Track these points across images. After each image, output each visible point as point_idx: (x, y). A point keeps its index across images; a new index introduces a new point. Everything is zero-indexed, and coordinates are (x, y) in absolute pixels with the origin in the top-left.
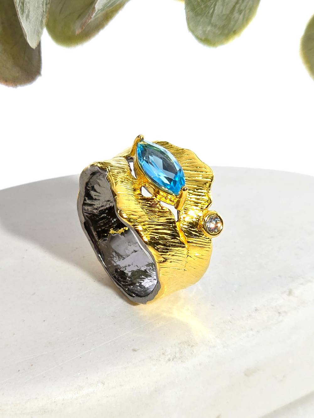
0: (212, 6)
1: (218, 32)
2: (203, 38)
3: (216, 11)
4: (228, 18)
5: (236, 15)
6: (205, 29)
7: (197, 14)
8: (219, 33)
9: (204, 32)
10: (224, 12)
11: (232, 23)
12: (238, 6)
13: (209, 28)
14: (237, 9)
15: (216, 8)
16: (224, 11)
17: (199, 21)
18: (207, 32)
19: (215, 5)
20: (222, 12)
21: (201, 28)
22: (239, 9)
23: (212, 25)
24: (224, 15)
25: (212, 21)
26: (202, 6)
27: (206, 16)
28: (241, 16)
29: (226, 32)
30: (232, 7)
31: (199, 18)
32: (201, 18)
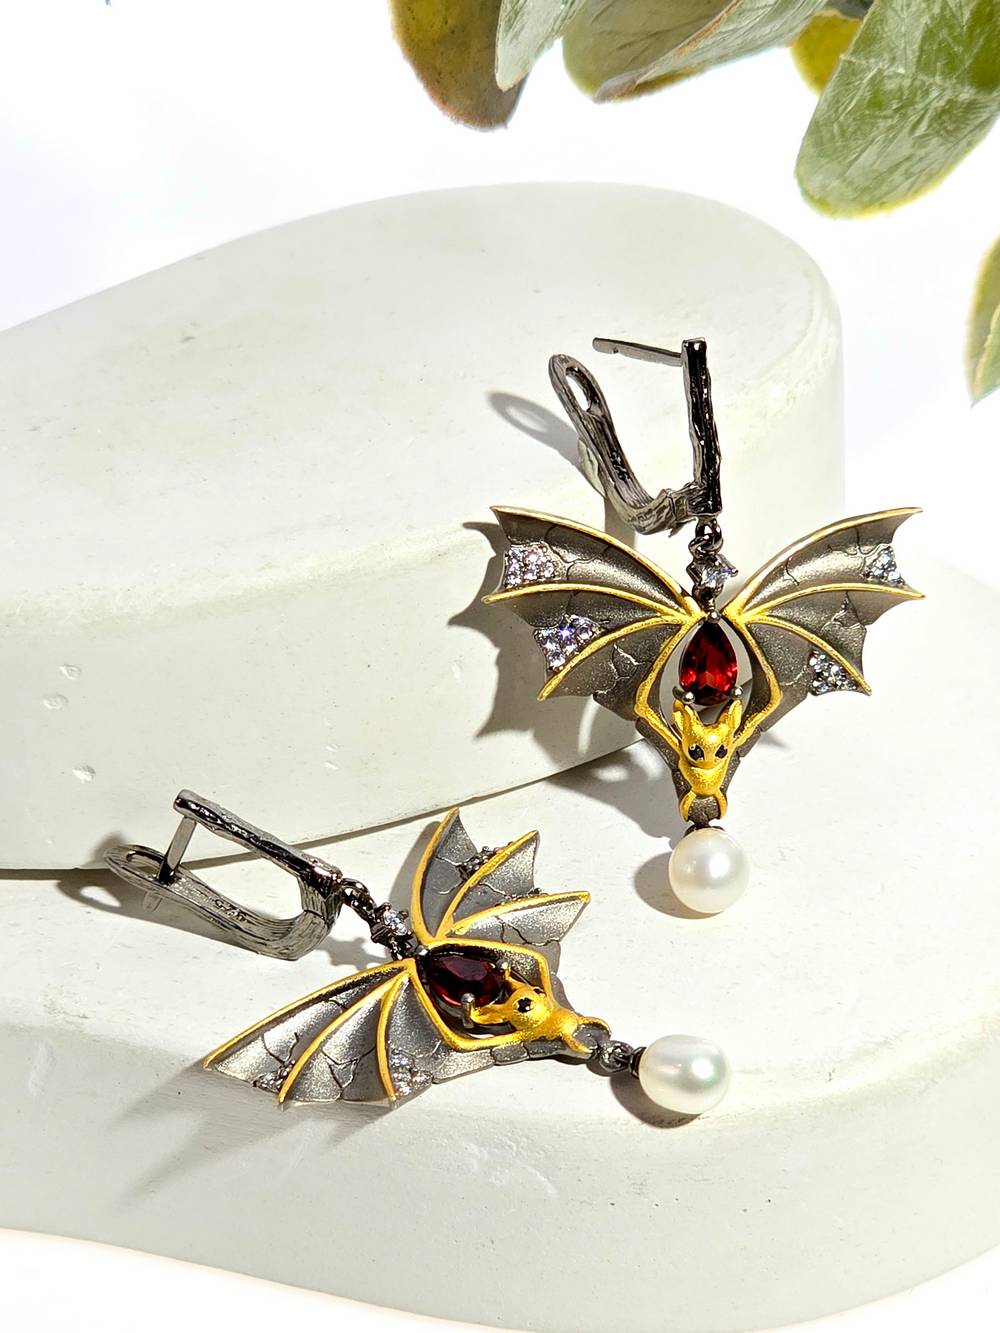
0: (858, 150)
1: (850, 193)
2: (817, 197)
3: (861, 160)
4: (880, 178)
5: (897, 177)
6: (827, 181)
8: (851, 197)
9: (824, 187)
10: (875, 167)
11: (884, 188)
12: (907, 164)
13: (836, 183)
14: (902, 169)
15: (864, 155)
16: (876, 165)
17: (821, 167)
18: (828, 189)
19: (864, 150)
20: (872, 165)
21: (820, 177)
22: (907, 170)
23: (844, 181)
24: (873, 171)
25: (847, 174)
26: (839, 144)
27: (840, 162)
28: (907, 184)
29: (866, 199)
30: (897, 162)
31: (823, 161)
32: (827, 163)
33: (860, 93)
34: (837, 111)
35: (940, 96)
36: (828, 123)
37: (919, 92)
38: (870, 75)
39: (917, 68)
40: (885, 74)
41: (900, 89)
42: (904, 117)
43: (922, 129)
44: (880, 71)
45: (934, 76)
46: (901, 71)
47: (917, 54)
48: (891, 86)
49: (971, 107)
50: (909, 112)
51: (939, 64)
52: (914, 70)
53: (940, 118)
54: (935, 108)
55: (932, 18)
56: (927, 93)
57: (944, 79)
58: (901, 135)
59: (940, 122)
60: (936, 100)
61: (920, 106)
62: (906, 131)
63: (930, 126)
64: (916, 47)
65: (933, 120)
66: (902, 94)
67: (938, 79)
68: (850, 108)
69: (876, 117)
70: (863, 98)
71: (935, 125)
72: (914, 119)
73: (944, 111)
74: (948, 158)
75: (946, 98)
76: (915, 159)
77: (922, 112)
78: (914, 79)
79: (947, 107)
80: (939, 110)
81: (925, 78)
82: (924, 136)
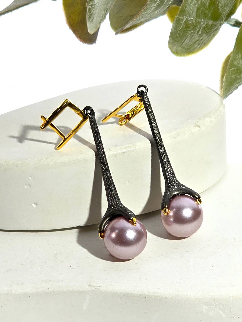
2: (175, 52)
3: (185, 42)
4: (192, 46)
5: (196, 45)
6: (177, 48)
7: (175, 41)
8: (185, 51)
9: (177, 50)
11: (193, 48)
12: (198, 42)
13: (180, 48)
16: (190, 42)
19: (186, 39)
21: (175, 47)
23: (182, 47)
24: (189, 44)
25: (183, 45)
26: (179, 38)
27: (180, 43)
28: (199, 46)
29: (188, 51)
31: (176, 43)
33: (182, 25)
34: (177, 30)
36: (175, 33)
37: (198, 23)
38: (184, 21)
39: (196, 17)
40: (188, 19)
41: (193, 23)
43: (200, 33)
45: (201, 19)
46: (192, 18)
47: (196, 14)
48: (190, 22)
49: (212, 25)
50: (196, 29)
51: (202, 16)
52: (196, 18)
53: (204, 29)
54: (203, 27)
55: (199, 5)
56: (200, 23)
57: (204, 19)
58: (195, 35)
59: (205, 30)
60: (203, 25)
61: (198, 27)
62: (196, 33)
63: (202, 31)
64: (195, 12)
65: (202, 30)
66: (193, 24)
67: (202, 20)
68: (180, 29)
69: (188, 31)
70: (183, 26)
71: (203, 31)
72: (197, 30)
73: (205, 27)
74: (208, 39)
75: (205, 24)
76: (200, 40)
77: (199, 28)
78: (196, 20)
79: (206, 26)
80: (204, 27)
81: (199, 20)
82: (201, 34)
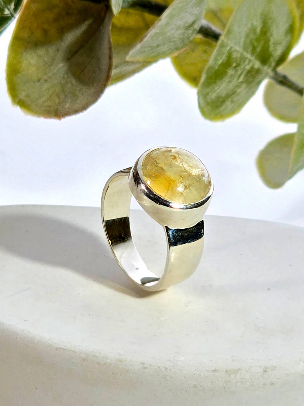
14: (231, 98)
22: (233, 99)
33: (224, 57)
35: (249, 63)
37: (242, 60)
38: (228, 48)
39: (243, 49)
40: (233, 49)
41: (237, 58)
42: (236, 71)
43: (241, 79)
44: (231, 48)
45: (248, 54)
46: (238, 49)
48: (234, 55)
49: (258, 71)
50: (238, 69)
51: (249, 49)
54: (247, 69)
56: (244, 61)
57: (251, 56)
58: (234, 80)
59: (247, 76)
60: (247, 66)
61: (242, 67)
62: (236, 78)
63: (244, 78)
65: (245, 75)
66: (237, 60)
69: (228, 69)
70: (224, 59)
72: (239, 73)
73: (249, 72)
75: (251, 65)
76: (236, 94)
77: (242, 70)
78: (242, 54)
79: (251, 70)
81: (245, 54)
82: (242, 82)
